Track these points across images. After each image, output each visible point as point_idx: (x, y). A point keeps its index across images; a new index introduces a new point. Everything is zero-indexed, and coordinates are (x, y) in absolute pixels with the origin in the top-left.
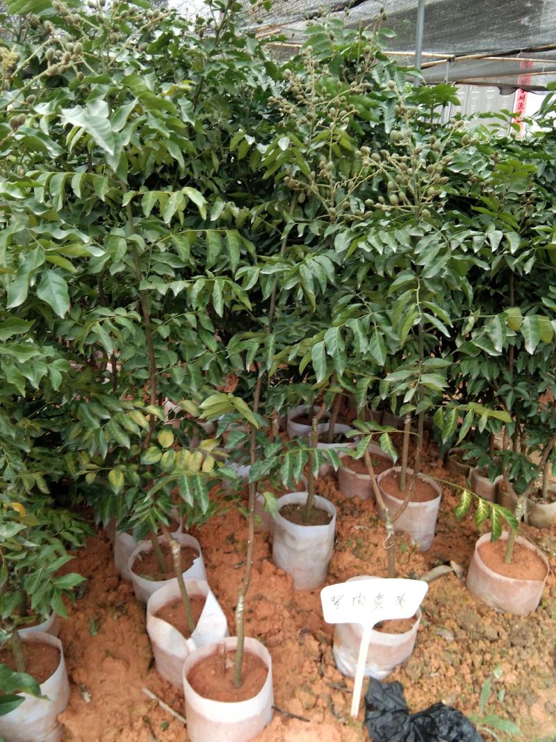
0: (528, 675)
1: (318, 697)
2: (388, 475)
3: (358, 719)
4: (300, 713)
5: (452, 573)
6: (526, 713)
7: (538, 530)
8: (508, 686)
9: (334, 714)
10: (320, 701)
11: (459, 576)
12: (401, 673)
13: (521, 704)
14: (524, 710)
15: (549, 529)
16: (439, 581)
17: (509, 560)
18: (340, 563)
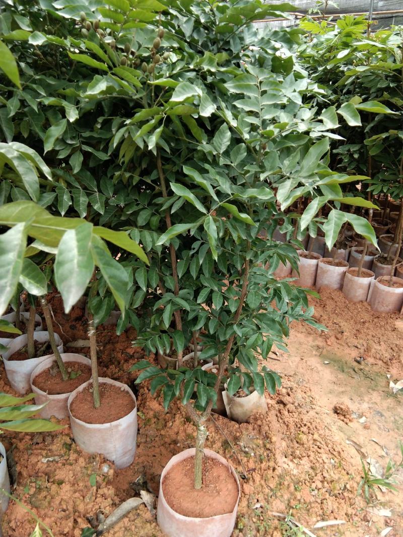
2: (85, 389)
5: (142, 507)
7: (237, 426)
11: (149, 508)
15: (247, 422)
16: (126, 520)
17: (198, 486)
18: (13, 517)
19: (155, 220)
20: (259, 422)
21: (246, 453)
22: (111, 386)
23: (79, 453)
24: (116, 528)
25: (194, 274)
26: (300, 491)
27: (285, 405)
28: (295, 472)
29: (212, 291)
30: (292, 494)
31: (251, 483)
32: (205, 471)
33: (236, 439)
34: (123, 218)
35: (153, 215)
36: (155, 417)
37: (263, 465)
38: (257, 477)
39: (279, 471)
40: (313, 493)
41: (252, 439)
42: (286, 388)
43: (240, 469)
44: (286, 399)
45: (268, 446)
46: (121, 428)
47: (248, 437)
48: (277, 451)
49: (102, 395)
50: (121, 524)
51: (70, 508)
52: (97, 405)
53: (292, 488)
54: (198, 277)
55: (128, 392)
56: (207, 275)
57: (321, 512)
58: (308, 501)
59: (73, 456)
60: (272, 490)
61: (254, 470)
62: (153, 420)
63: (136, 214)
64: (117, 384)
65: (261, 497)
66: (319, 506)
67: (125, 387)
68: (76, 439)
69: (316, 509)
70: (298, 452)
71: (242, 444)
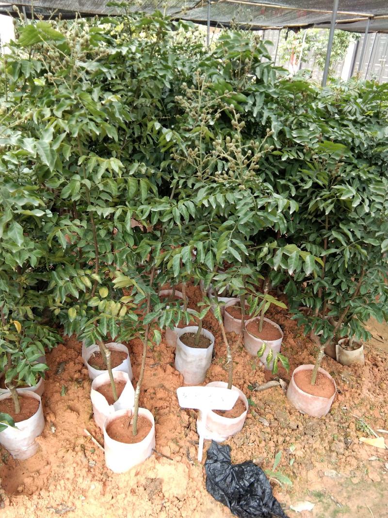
0: (311, 452)
1: (181, 447)
3: (201, 463)
4: (168, 454)
5: (279, 386)
6: (305, 474)
8: (297, 457)
9: (188, 458)
10: (181, 450)
11: (283, 388)
12: (231, 440)
13: (302, 469)
14: (304, 473)
15: (349, 366)
16: (270, 390)
17: (313, 383)
18: (213, 371)
19: (319, 240)
20: (356, 368)
21: (344, 381)
22: (268, 323)
23: (246, 353)
24: (264, 392)
25: (334, 271)
26: (373, 410)
27: (377, 366)
28: (373, 400)
29: (342, 281)
30: (367, 410)
31: (343, 396)
32: (318, 378)
33: (339, 373)
34: (301, 235)
35: (318, 237)
36: (291, 348)
37: (353, 390)
38: (348, 394)
39: (362, 396)
40: (381, 414)
41: (350, 375)
42: (382, 358)
43: (339, 387)
44: (379, 364)
45: (359, 381)
46: (272, 346)
47: (346, 373)
48: (364, 386)
49: (263, 326)
50: (267, 390)
51: (241, 376)
52: (260, 330)
53: (368, 407)
54: (336, 272)
55: (278, 329)
56: (341, 273)
57: (383, 425)
58: (377, 417)
59: (243, 354)
60: (355, 404)
61: (347, 391)
62: (290, 349)
63: (309, 235)
64: (273, 323)
65: (348, 405)
66: (383, 422)
67: (277, 326)
68: (246, 345)
69: (381, 422)
70: (378, 391)
71: (342, 376)
